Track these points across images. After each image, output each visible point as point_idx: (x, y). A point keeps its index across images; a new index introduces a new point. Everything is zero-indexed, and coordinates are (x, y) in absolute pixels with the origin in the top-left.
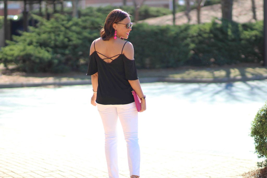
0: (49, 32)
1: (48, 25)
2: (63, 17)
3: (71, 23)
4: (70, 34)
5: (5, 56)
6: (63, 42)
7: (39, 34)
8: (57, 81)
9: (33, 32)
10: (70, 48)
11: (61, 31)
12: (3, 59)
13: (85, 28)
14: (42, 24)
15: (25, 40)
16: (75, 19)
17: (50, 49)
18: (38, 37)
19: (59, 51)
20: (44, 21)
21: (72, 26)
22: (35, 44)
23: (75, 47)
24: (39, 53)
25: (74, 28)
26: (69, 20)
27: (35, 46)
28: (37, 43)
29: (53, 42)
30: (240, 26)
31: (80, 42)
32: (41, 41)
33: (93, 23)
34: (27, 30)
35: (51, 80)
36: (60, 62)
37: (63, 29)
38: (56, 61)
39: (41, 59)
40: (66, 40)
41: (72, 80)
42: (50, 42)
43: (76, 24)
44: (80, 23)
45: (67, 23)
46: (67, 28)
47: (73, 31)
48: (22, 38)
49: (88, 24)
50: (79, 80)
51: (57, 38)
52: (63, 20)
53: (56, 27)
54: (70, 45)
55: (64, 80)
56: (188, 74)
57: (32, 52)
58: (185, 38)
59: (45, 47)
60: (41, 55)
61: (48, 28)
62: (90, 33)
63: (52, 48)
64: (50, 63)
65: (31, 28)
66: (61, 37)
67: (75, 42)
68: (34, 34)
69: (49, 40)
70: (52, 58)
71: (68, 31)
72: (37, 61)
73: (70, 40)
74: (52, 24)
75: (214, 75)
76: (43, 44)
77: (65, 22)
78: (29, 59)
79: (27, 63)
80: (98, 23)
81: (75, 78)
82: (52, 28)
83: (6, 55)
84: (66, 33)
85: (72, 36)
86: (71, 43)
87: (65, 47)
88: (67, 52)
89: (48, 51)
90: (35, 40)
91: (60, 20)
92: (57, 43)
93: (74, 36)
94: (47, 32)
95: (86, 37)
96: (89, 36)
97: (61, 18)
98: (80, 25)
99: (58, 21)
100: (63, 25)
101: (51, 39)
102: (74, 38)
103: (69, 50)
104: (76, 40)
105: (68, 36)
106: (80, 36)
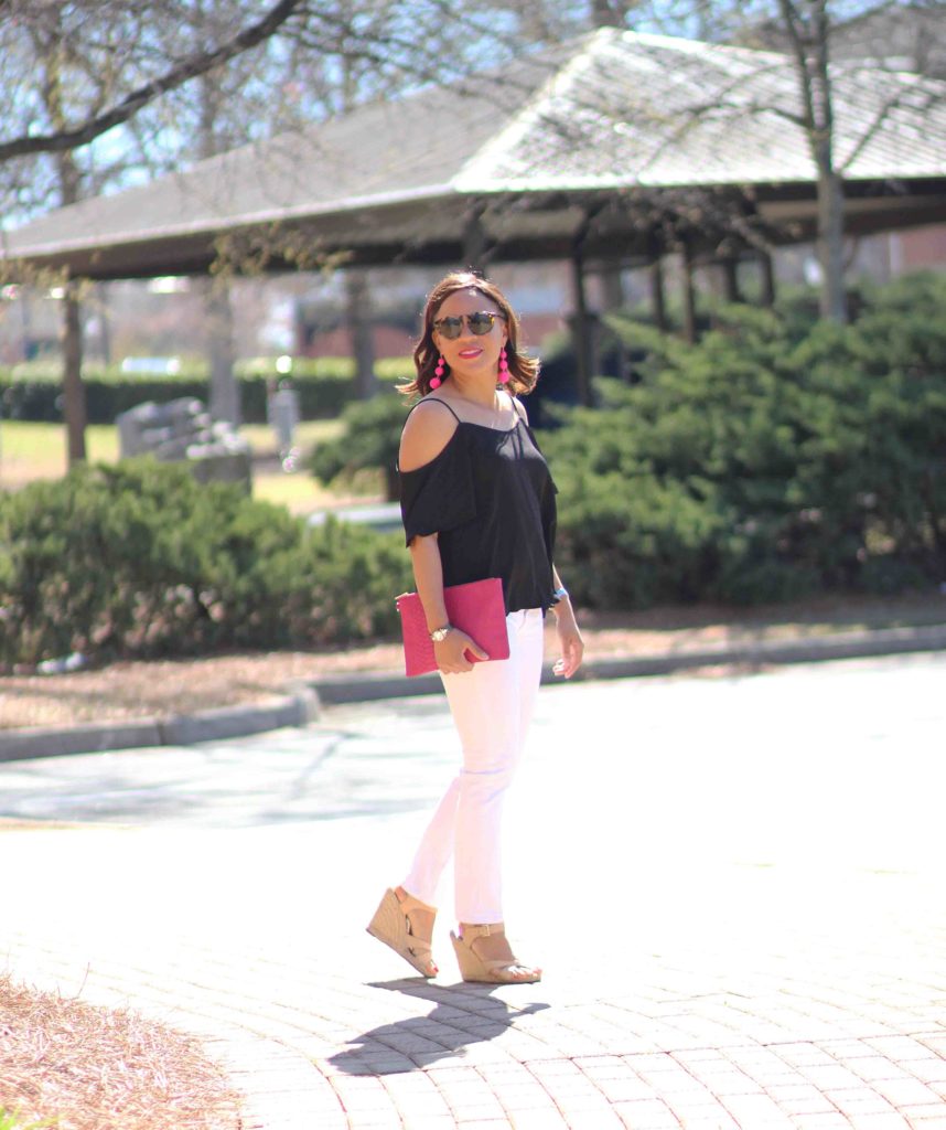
0: (701, 405)
1: (694, 365)
2: (766, 319)
3: (803, 351)
4: (806, 401)
6: (768, 446)
7: (649, 415)
8: (747, 640)
9: (618, 406)
10: (804, 472)
11: (759, 392)
13: (878, 369)
14: (666, 364)
15: (581, 449)
16: (830, 328)
17: (707, 488)
18: (643, 427)
19: (752, 491)
20: (674, 347)
21: (814, 361)
22: (628, 464)
23: (835, 465)
24: (656, 507)
25: (823, 373)
26: (796, 337)
27: (629, 476)
28: (640, 458)
29: (718, 450)
31: (859, 439)
32: (666, 449)
33: (918, 343)
34: (592, 401)
35: (715, 638)
36: (758, 549)
37: (766, 379)
38: (737, 545)
39: (667, 539)
40: (784, 433)
41: (821, 634)
42: (707, 452)
43: (839, 353)
44: (855, 344)
45: (788, 353)
46: (786, 375)
47: (818, 390)
48: (567, 437)
49: (896, 350)
50: (857, 634)
51: (738, 426)
52: (768, 339)
53: (732, 377)
54: (808, 461)
55: (785, 635)
57: (618, 504)
59: (682, 477)
60: (660, 519)
61: (694, 382)
62: (907, 395)
63: (716, 478)
64: (710, 556)
65: (606, 387)
66: (760, 420)
67: (829, 444)
68: (623, 417)
69: (703, 443)
70: (716, 532)
71: (791, 389)
72: (648, 546)
73: (803, 434)
74: (714, 358)
76: (673, 464)
77: (775, 349)
78: (606, 542)
79: (597, 559)
81: (839, 622)
82: (712, 380)
84: (780, 397)
85: (812, 415)
86: (809, 448)
87: (780, 468)
88: (793, 494)
89: (697, 496)
90: (627, 444)
91: (753, 339)
92: (741, 454)
93: (822, 414)
94: (686, 400)
95: (885, 416)
96: (902, 407)
97: (758, 330)
98: (852, 357)
99: (739, 344)
100: (767, 363)
101: (710, 433)
102: (822, 424)
103: (805, 487)
104: (833, 433)
105: (794, 413)
106: (852, 413)
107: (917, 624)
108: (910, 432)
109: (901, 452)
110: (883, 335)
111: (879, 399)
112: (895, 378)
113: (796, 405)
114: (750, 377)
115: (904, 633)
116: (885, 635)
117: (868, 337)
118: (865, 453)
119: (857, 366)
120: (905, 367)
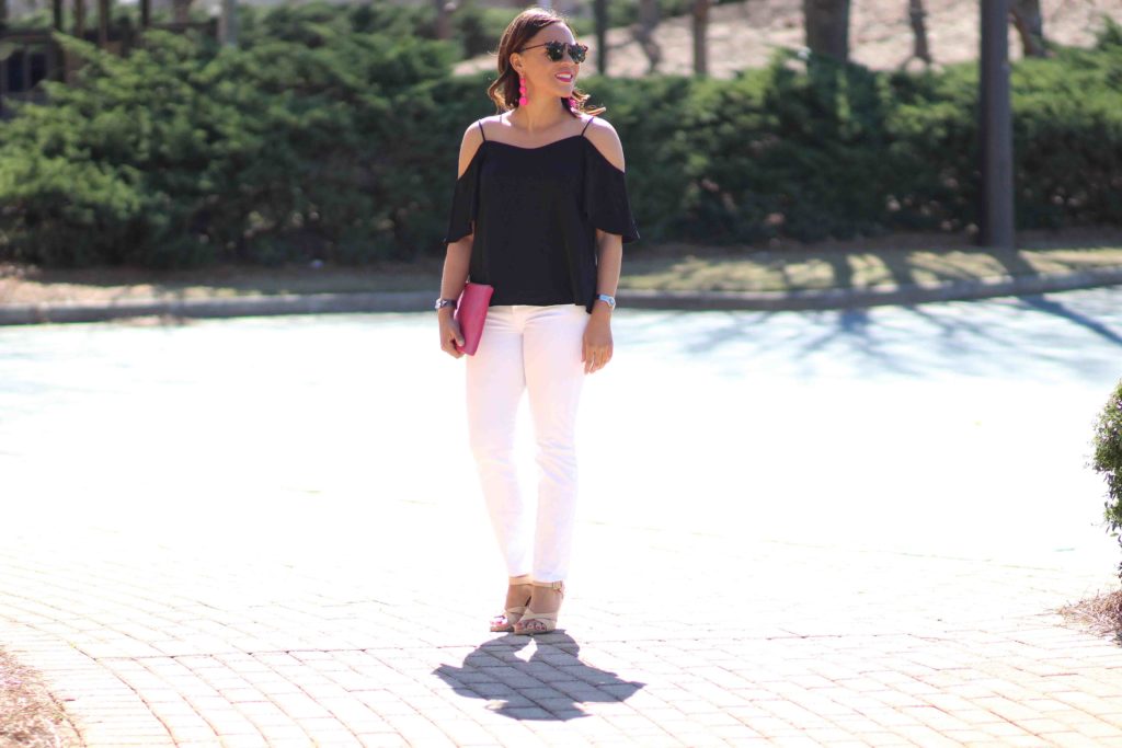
0: (130, 106)
1: (122, 73)
2: (180, 42)
3: (213, 69)
4: (216, 110)
6: (186, 143)
7: (87, 112)
8: (170, 298)
9: (61, 104)
10: (214, 166)
11: (180, 100)
13: (271, 87)
14: (98, 72)
15: (31, 136)
16: (229, 51)
17: (135, 174)
18: (83, 123)
19: (171, 178)
20: (107, 59)
21: (218, 78)
22: (71, 151)
23: (238, 162)
24: (95, 186)
25: (226, 87)
26: (206, 56)
27: (72, 161)
28: (81, 146)
29: (144, 145)
30: (882, 82)
31: (256, 142)
32: (101, 140)
33: (303, 69)
34: (41, 99)
35: (143, 295)
36: (177, 226)
37: (187, 91)
38: (161, 220)
39: (103, 212)
40: (200, 134)
41: (226, 296)
42: (136, 144)
43: (237, 72)
44: (253, 67)
45: (200, 69)
46: (200, 88)
47: (225, 102)
48: (19, 125)
49: (284, 71)
50: (255, 297)
51: (164, 127)
52: (183, 58)
53: (154, 86)
54: (219, 158)
55: (198, 295)
56: (686, 275)
57: (66, 184)
58: (667, 131)
59: (115, 165)
60: (100, 196)
61: (125, 88)
62: (295, 109)
63: (141, 166)
64: (138, 227)
65: (52, 88)
66: (181, 124)
67: (234, 145)
68: (65, 112)
69: (132, 138)
70: (145, 209)
71: (204, 100)
72: (88, 216)
73: (214, 135)
74: (139, 69)
75: (786, 278)
76: (106, 152)
77: (189, 65)
78: (55, 214)
79: (46, 226)
80: (323, 68)
81: (241, 287)
82: (138, 87)
84: (196, 105)
85: (221, 121)
86: (217, 146)
87: (194, 161)
88: (205, 183)
89: (126, 179)
90: (70, 136)
91: (170, 56)
92: (165, 148)
93: (231, 121)
94: (119, 103)
95: (279, 126)
96: (293, 119)
97: (174, 49)
98: (251, 77)
99: (160, 61)
100: (183, 76)
101: (137, 131)
102: (230, 130)
103: (214, 177)
104: (238, 138)
105: (208, 119)
106: (253, 121)
108: (298, 137)
109: (290, 155)
110: (271, 59)
111: (278, 110)
112: (288, 94)
113: (208, 113)
114: (168, 86)
115: (290, 298)
116: (276, 298)
117: (260, 60)
118: (262, 153)
119: (255, 82)
120: (297, 87)
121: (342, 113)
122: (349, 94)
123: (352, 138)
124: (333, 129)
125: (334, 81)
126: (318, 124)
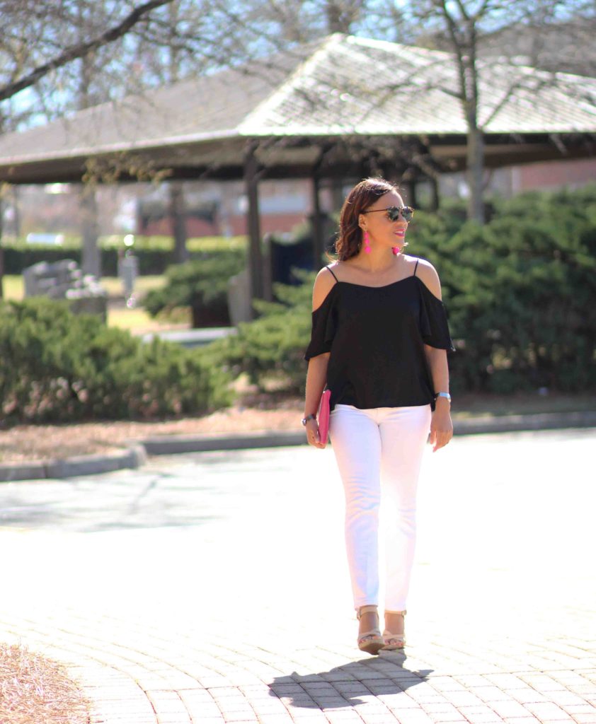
2: (433, 220)
3: (456, 240)
4: (457, 271)
5: (253, 352)
10: (455, 316)
12: (246, 361)
13: (503, 253)
16: (474, 226)
21: (463, 247)
23: (474, 312)
25: (468, 254)
26: (452, 231)
31: (489, 296)
33: (528, 237)
37: (433, 257)
41: (463, 419)
43: (478, 242)
44: (489, 236)
45: (446, 241)
46: (445, 255)
47: (465, 265)
49: (515, 241)
50: (486, 419)
52: (434, 232)
54: (458, 309)
62: (520, 269)
67: (471, 299)
71: (448, 264)
73: (455, 293)
77: (438, 238)
80: (544, 236)
81: (475, 411)
83: (257, 346)
85: (460, 280)
86: (458, 301)
91: (425, 232)
93: (468, 280)
95: (506, 282)
96: (518, 277)
97: (428, 226)
98: (487, 245)
102: (467, 286)
103: (456, 326)
104: (473, 293)
106: (487, 280)
107: (524, 413)
108: (522, 292)
109: (516, 306)
110: (506, 231)
111: (503, 271)
112: (513, 258)
113: (451, 273)
115: (515, 419)
116: (503, 420)
117: (497, 233)
118: (493, 305)
119: (490, 250)
120: (520, 252)
121: (557, 270)
122: (565, 256)
123: (566, 290)
124: (550, 283)
125: (552, 246)
126: (539, 281)
